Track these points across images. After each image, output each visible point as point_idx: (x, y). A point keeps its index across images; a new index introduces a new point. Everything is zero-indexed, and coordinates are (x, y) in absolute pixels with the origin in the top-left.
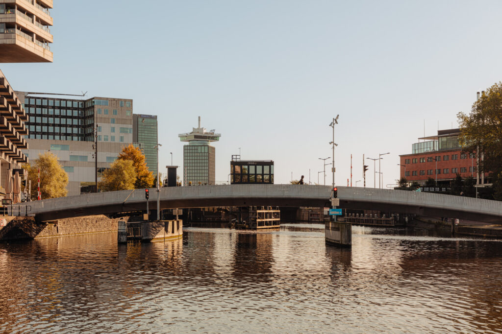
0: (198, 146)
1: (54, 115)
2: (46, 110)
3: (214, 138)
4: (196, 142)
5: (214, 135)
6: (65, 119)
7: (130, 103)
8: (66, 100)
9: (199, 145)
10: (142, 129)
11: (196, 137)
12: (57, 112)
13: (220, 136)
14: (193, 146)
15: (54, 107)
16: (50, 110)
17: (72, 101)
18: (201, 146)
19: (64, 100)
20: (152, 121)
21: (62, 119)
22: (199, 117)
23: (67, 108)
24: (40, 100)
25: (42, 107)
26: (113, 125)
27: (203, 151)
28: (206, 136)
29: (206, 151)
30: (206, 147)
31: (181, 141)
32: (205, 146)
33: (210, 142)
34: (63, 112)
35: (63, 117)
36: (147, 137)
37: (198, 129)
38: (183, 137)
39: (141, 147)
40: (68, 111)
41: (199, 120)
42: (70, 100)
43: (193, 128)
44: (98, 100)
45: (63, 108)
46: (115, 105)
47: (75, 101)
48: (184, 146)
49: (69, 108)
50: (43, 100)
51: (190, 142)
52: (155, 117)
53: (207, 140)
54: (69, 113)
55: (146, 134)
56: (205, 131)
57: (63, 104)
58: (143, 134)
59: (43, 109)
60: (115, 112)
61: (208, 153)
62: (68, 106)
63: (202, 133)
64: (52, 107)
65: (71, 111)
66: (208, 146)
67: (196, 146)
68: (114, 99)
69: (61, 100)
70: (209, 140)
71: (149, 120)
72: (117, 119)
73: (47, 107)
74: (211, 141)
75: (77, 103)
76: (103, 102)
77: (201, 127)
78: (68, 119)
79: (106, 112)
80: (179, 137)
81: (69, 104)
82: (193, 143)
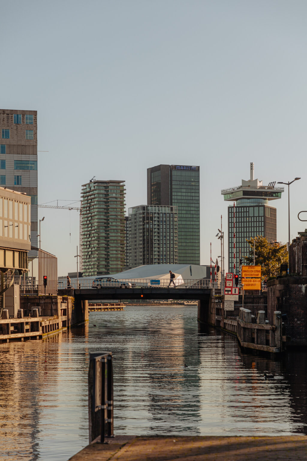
0: (249, 207)
3: (274, 194)
4: (246, 200)
5: (275, 190)
7: (33, 117)
9: (252, 205)
10: (178, 187)
11: (245, 193)
13: (283, 191)
14: (241, 207)
18: (254, 207)
20: (193, 174)
22: (252, 164)
26: (2, 156)
27: (256, 214)
28: (262, 192)
29: (261, 214)
30: (261, 209)
31: (225, 200)
32: (259, 206)
33: (267, 201)
36: (185, 198)
37: (250, 181)
38: (228, 194)
39: (174, 212)
41: (252, 169)
43: (243, 181)
46: (5, 122)
48: (229, 208)
51: (238, 201)
52: (197, 169)
53: (264, 197)
55: (184, 194)
56: (259, 184)
58: (180, 194)
60: (6, 134)
61: (264, 216)
63: (256, 187)
66: (264, 206)
67: (246, 207)
70: (267, 198)
71: (188, 173)
72: (9, 146)
74: (269, 199)
77: (254, 179)
80: (222, 194)
82: (242, 203)
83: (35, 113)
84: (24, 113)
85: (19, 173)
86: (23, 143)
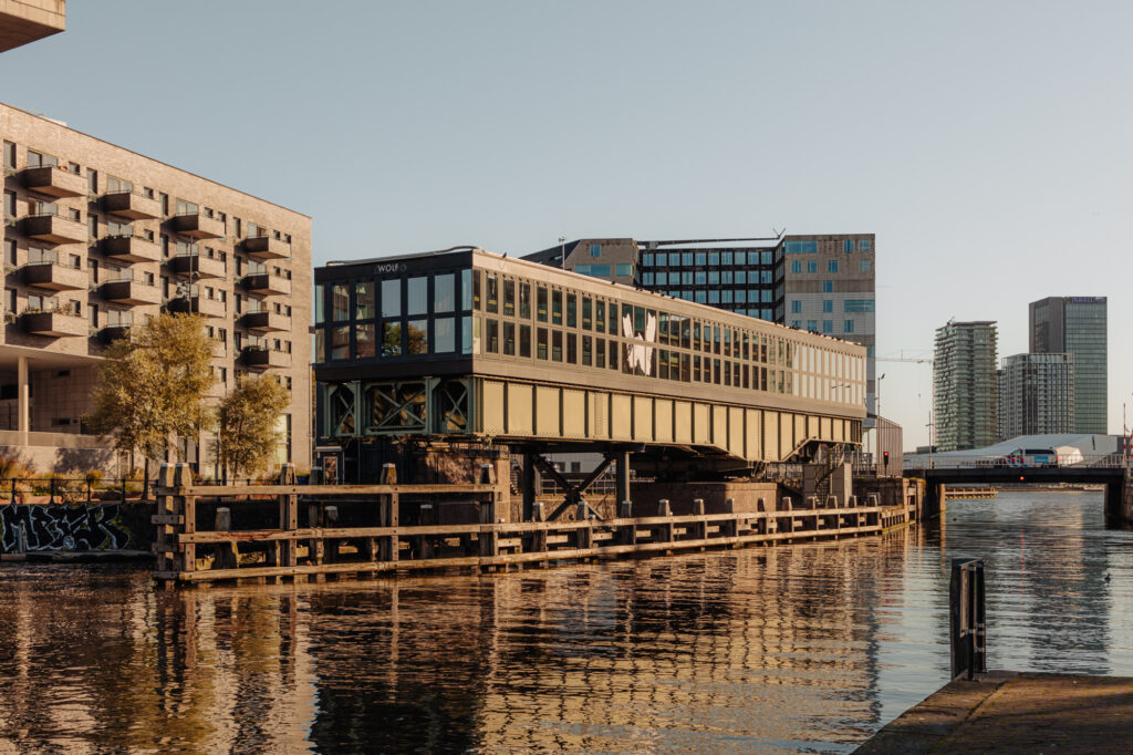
1: (707, 284)
2: (691, 274)
6: (730, 292)
7: (870, 242)
8: (733, 251)
10: (1075, 327)
12: (714, 277)
15: (706, 268)
16: (698, 275)
17: (747, 251)
19: (728, 250)
20: (1098, 307)
21: (724, 292)
23: (735, 268)
24: (678, 255)
25: (681, 269)
26: (828, 296)
34: (727, 277)
35: (727, 287)
36: (1084, 341)
39: (1068, 361)
40: (738, 273)
42: (742, 250)
44: (791, 243)
45: (727, 268)
46: (833, 250)
47: (753, 250)
49: (740, 268)
50: (684, 255)
52: (1103, 301)
54: (740, 277)
55: (1084, 336)
57: (727, 259)
58: (1077, 336)
59: (684, 274)
60: (833, 267)
62: (737, 262)
64: (703, 267)
65: (744, 273)
68: (830, 237)
69: (721, 251)
71: (1090, 308)
72: (838, 281)
73: (693, 269)
75: (757, 254)
76: (804, 245)
78: (737, 292)
79: (812, 267)
81: (740, 259)
83: (872, 237)
84: (857, 237)
85: (849, 317)
86: (856, 277)
